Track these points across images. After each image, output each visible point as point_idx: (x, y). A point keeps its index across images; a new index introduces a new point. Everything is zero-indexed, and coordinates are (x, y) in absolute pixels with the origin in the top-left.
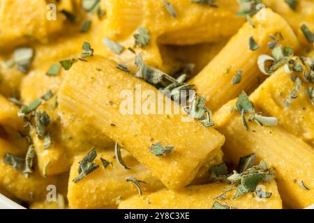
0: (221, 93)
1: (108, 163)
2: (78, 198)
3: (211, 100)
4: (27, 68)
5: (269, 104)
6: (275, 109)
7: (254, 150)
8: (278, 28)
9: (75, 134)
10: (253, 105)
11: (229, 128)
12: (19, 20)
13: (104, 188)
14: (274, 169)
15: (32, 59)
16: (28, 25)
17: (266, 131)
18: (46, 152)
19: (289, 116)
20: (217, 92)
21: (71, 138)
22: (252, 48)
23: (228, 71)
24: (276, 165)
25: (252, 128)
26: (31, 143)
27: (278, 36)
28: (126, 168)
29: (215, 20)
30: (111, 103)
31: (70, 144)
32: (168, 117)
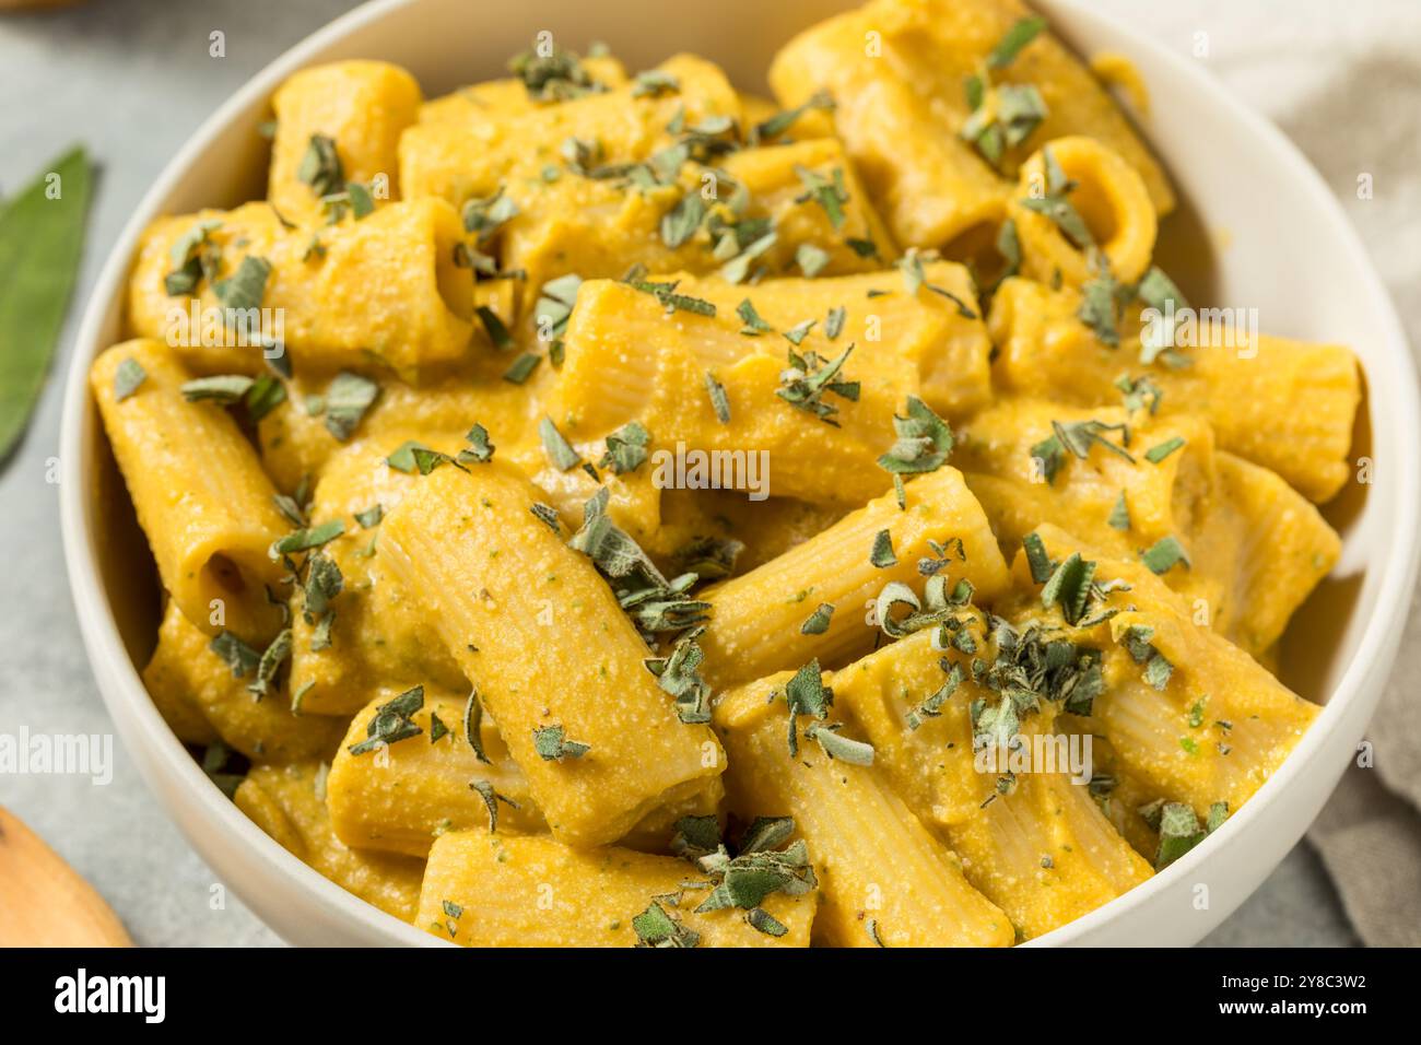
0: (768, 644)
1: (445, 731)
2: (349, 792)
3: (737, 654)
4: (351, 430)
5: (873, 712)
6: (881, 726)
7: (794, 811)
8: (959, 528)
9: (392, 637)
10: (828, 696)
11: (755, 738)
12: (361, 311)
13: (414, 789)
14: (825, 870)
15: (368, 411)
16: (378, 327)
17: (837, 775)
18: (315, 659)
19: (911, 752)
20: (758, 641)
21: (381, 643)
22: (876, 560)
23: (803, 596)
24: (830, 863)
25: (806, 756)
26: (289, 624)
27: (953, 548)
28: (480, 757)
29: (825, 457)
30: (486, 594)
31: (376, 657)
32: (604, 671)
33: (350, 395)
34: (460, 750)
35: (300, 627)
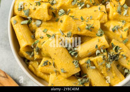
0: (84, 55)
1: (51, 64)
2: (41, 70)
3: (81, 57)
4: (39, 26)
5: (95, 63)
6: (96, 64)
7: (87, 73)
8: (105, 44)
9: (45, 54)
10: (91, 61)
11: (83, 66)
12: (40, 16)
13: (48, 70)
14: (90, 79)
15: (41, 24)
16: (42, 18)
17: (92, 70)
18: (37, 55)
19: (99, 67)
20: (83, 55)
21: (43, 54)
22: (96, 48)
23: (88, 51)
24: (91, 79)
25: (88, 68)
26: (34, 51)
27: (104, 46)
28: (55, 67)
30: (55, 54)
31: (43, 55)
32: (68, 63)
33: (39, 23)
34: (52, 66)
35: (35, 52)
